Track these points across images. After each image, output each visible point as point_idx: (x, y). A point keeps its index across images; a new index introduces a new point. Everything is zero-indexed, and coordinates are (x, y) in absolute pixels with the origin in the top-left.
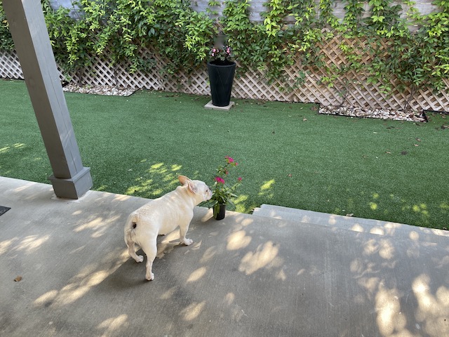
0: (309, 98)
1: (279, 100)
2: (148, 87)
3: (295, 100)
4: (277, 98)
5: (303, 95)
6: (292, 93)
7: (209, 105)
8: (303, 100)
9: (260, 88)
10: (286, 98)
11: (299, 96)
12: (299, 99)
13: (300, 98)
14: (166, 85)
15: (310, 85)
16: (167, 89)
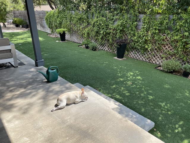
1: (145, 61)
2: (103, 49)
3: (151, 62)
4: (144, 60)
9: (138, 55)
10: (147, 61)
13: (153, 61)
14: (108, 49)
15: (157, 57)
16: (109, 50)
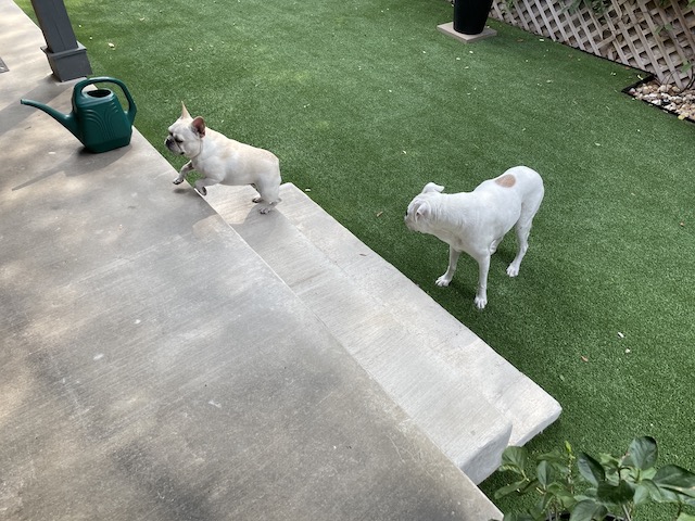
0: (637, 58)
3: (611, 57)
4: (580, 43)
5: (625, 48)
6: (608, 40)
7: (448, 27)
8: (624, 58)
10: (595, 48)
11: (618, 47)
12: (618, 57)
13: (621, 53)
